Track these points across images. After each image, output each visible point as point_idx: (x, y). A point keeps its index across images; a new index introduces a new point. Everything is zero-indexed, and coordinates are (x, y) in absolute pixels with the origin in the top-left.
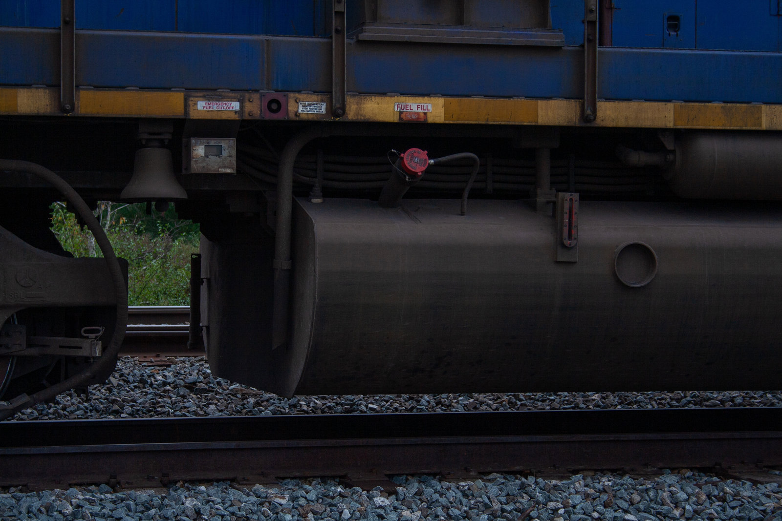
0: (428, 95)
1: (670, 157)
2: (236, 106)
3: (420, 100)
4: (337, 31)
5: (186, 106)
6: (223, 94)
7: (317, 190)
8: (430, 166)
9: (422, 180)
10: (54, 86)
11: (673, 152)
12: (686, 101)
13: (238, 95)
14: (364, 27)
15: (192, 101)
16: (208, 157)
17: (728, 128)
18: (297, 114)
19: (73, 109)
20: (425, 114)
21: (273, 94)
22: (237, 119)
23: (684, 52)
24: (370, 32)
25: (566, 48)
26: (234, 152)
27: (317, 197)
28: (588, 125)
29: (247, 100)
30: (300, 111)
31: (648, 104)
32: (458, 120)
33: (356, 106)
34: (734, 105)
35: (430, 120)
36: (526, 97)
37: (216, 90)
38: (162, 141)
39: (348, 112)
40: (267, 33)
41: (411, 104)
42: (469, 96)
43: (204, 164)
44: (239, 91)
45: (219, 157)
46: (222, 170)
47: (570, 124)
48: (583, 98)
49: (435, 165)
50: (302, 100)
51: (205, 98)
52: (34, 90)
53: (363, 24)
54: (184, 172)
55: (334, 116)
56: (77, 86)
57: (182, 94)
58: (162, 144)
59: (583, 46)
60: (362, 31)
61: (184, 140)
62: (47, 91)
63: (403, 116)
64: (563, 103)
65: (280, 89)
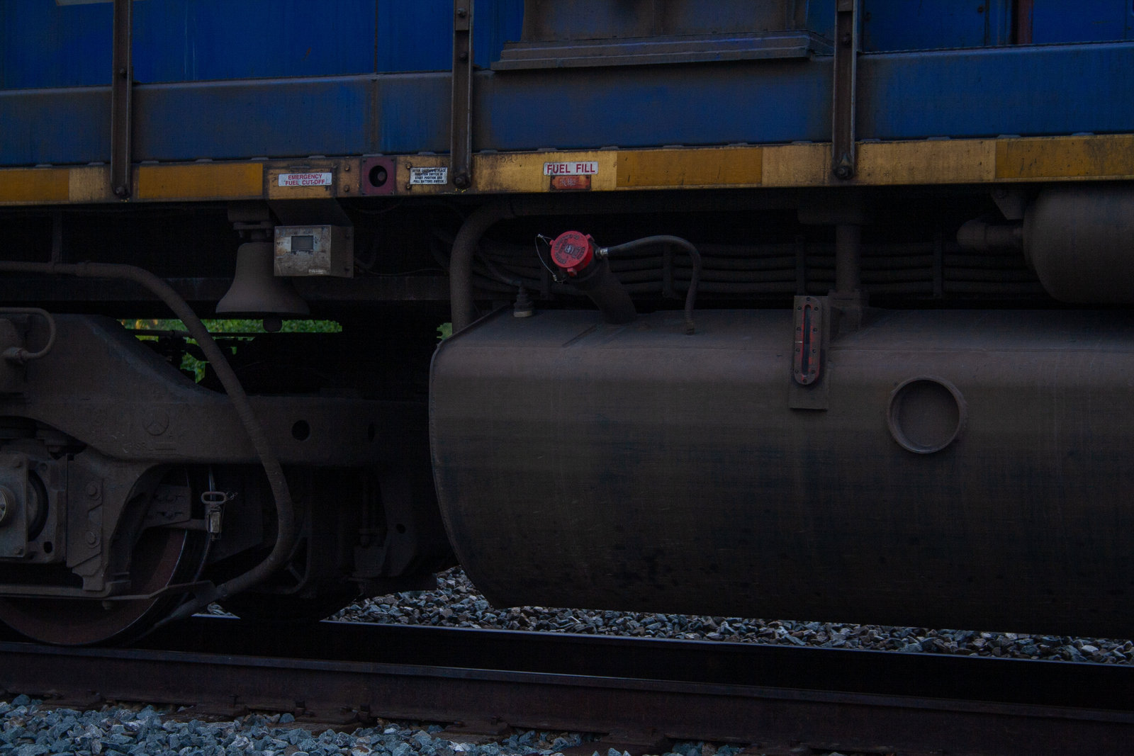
2: (327, 178)
3: (581, 157)
4: (458, 59)
5: (265, 182)
6: (313, 162)
7: (521, 298)
10: (109, 163)
13: (331, 163)
15: (272, 174)
16: (295, 253)
17: (1097, 178)
18: (407, 186)
19: (132, 192)
20: (588, 177)
21: (376, 158)
22: (329, 197)
24: (509, 58)
26: (328, 245)
27: (521, 309)
28: (845, 183)
29: (341, 169)
30: (412, 182)
31: (951, 143)
32: (637, 185)
33: (489, 171)
35: (596, 186)
38: (264, 232)
39: (479, 180)
40: (375, 71)
41: (567, 163)
43: (291, 264)
44: (334, 158)
45: (310, 252)
46: (313, 272)
47: (815, 184)
48: (831, 140)
50: (414, 165)
51: (290, 169)
55: (458, 187)
56: (140, 162)
57: (261, 165)
62: (103, 170)
63: (555, 182)
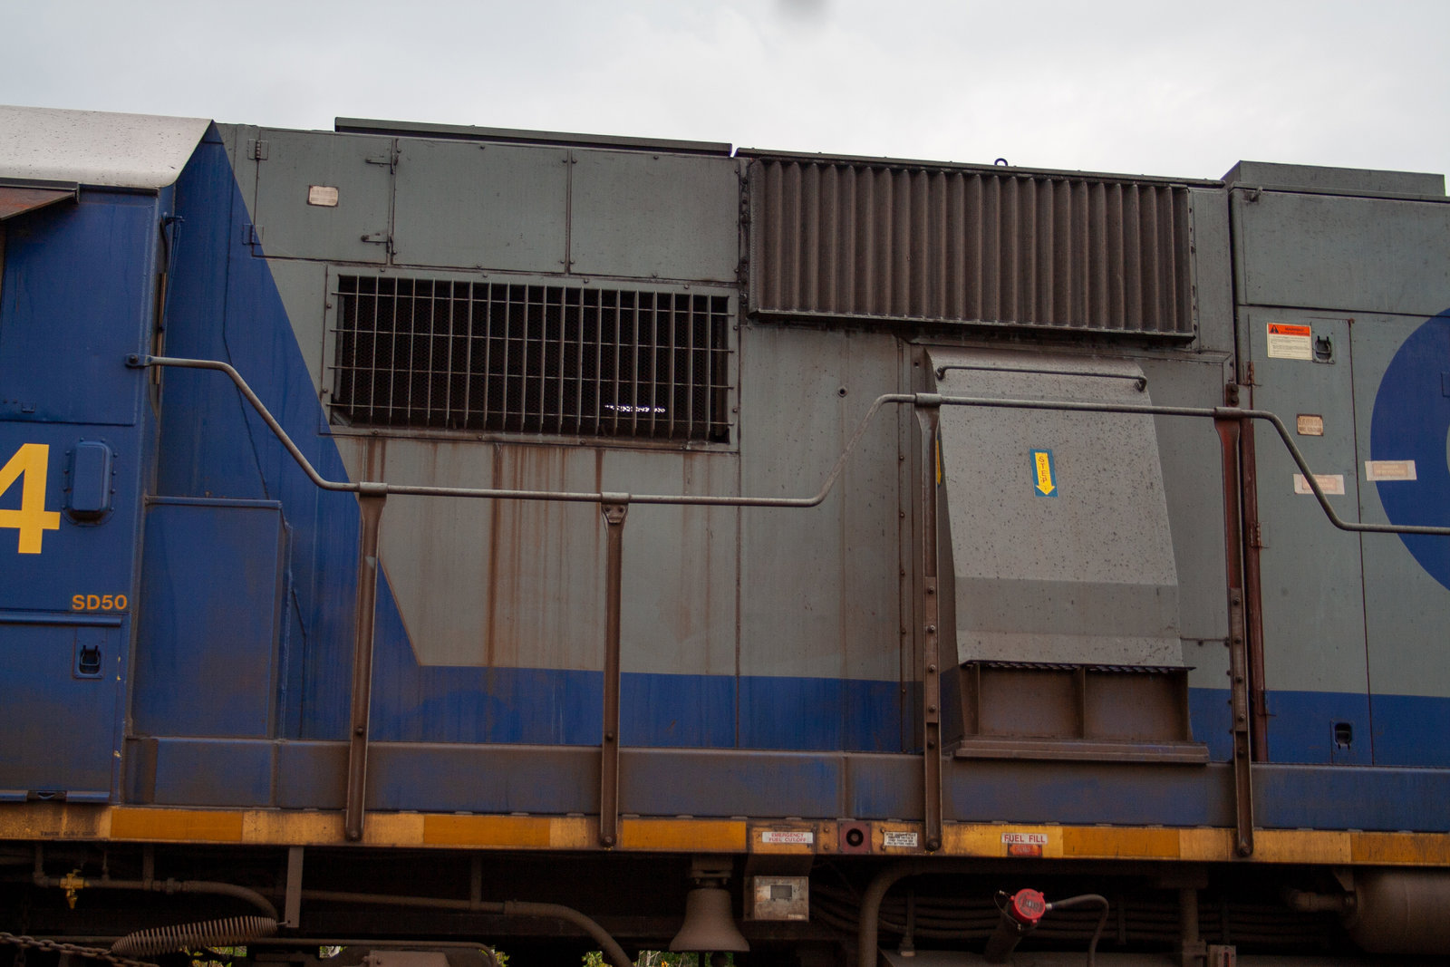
0: (1042, 823)
1: (1350, 901)
2: (808, 837)
3: (1033, 829)
4: (930, 746)
5: (749, 838)
6: (794, 823)
7: (908, 941)
8: (1047, 911)
9: (1038, 928)
10: (593, 815)
11: (1352, 894)
12: (1365, 830)
13: (811, 824)
14: (962, 741)
15: (756, 831)
16: (774, 900)
17: (1421, 864)
18: (882, 847)
19: (614, 842)
20: (1040, 846)
21: (852, 824)
22: (810, 853)
23: (1358, 769)
24: (970, 747)
25: (1212, 765)
26: (806, 895)
27: (907, 949)
28: (1244, 860)
29: (821, 830)
30: (886, 844)
31: (1318, 834)
32: (1080, 854)
33: (954, 837)
34: (1426, 835)
35: (1046, 854)
36: (1165, 826)
37: (784, 818)
38: (719, 880)
39: (945, 845)
40: (845, 750)
41: (1021, 835)
42: (1093, 824)
43: (771, 909)
44: (813, 820)
45: (789, 900)
46: (792, 917)
47: (1220, 859)
48: (1235, 827)
49: (1055, 909)
50: (887, 829)
51: (770, 827)
52: (569, 820)
53: (961, 737)
54: (746, 919)
55: (927, 849)
56: (620, 815)
57: (744, 824)
58: (720, 885)
59: (1232, 762)
60: (960, 746)
61: (746, 879)
62: (585, 821)
63: (1012, 849)
64: (1211, 833)
65: (861, 816)
